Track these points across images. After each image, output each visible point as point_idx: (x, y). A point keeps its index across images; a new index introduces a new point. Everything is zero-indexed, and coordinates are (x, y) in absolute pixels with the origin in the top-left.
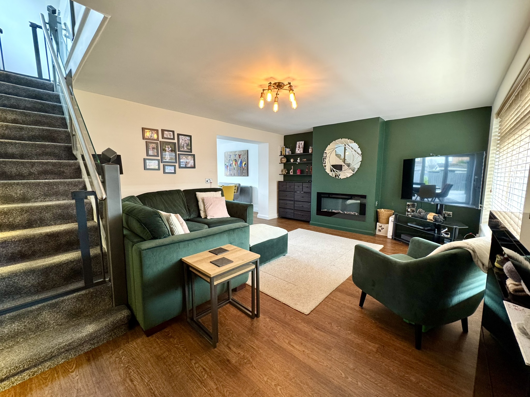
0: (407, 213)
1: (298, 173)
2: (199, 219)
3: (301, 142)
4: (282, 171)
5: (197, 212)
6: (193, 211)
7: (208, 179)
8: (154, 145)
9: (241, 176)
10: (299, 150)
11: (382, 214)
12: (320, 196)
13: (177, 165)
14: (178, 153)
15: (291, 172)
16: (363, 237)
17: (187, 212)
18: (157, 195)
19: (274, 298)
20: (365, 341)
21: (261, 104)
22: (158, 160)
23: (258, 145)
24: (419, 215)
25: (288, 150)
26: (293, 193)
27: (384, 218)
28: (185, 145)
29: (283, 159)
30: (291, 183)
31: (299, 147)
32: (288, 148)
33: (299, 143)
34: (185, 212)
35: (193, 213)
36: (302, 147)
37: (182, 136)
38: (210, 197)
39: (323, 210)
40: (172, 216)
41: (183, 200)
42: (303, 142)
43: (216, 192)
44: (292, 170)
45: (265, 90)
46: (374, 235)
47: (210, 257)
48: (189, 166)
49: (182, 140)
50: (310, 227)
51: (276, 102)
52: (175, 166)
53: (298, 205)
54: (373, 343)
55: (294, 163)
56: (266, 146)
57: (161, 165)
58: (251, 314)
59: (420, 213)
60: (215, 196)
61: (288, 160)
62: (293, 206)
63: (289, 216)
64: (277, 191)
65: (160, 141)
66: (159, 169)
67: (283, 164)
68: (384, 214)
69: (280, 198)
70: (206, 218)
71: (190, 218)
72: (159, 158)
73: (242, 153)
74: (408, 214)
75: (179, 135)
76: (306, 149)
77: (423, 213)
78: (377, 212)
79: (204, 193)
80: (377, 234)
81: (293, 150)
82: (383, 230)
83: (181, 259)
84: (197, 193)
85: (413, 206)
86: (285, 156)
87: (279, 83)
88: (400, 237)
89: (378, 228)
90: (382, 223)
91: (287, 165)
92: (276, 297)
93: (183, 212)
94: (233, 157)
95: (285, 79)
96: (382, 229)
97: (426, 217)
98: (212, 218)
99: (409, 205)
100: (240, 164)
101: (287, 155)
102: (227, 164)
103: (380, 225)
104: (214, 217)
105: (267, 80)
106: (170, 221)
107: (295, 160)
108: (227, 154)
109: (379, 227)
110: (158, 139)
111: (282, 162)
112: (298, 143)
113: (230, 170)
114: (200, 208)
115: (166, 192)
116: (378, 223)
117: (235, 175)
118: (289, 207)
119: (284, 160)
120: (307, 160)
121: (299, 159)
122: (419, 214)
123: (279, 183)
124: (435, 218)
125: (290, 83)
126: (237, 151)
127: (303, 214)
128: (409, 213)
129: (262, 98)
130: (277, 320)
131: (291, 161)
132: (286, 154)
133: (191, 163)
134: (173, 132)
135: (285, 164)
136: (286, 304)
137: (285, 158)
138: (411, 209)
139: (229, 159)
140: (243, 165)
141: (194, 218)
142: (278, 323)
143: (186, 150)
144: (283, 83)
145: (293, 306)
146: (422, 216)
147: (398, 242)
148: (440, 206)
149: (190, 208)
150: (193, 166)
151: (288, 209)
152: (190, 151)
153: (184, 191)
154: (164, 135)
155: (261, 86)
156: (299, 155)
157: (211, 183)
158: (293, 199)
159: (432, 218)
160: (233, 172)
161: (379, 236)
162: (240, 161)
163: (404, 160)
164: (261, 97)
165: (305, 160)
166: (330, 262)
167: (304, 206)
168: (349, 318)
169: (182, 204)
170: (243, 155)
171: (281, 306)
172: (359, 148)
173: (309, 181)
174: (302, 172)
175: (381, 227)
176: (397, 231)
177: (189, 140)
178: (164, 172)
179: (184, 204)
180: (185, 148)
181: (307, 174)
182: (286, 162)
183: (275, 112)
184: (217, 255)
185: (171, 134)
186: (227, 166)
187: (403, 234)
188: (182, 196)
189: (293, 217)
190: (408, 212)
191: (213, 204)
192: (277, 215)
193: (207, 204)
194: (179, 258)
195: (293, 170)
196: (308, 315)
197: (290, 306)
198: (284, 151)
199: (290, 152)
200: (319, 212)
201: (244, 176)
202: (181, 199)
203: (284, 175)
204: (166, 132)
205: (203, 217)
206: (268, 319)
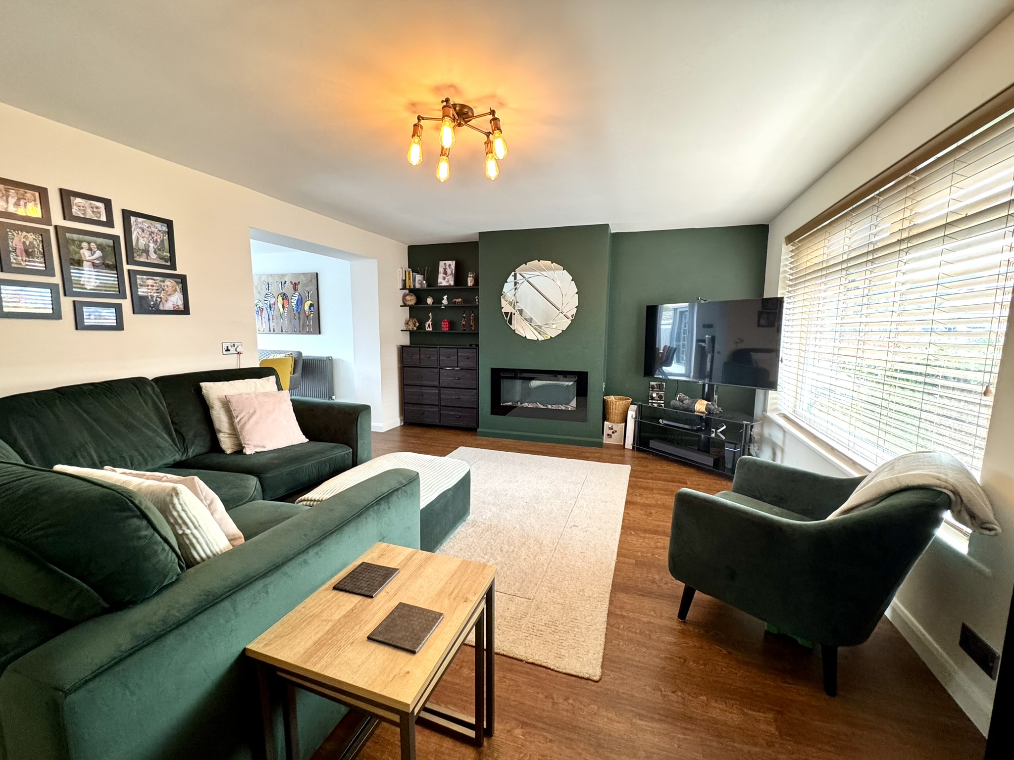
0: (650, 401)
1: (445, 327)
2: (215, 458)
3: (448, 263)
4: (407, 324)
5: (208, 438)
6: (195, 436)
7: (229, 345)
8: (31, 236)
9: (300, 333)
10: (445, 279)
11: (614, 406)
12: (498, 375)
13: (126, 304)
14: (126, 267)
15: (427, 325)
16: (587, 452)
17: (173, 441)
18: (58, 402)
19: (502, 652)
20: (745, 714)
21: (415, 155)
22: (53, 288)
23: (348, 262)
24: (681, 406)
25: (419, 277)
26: (436, 370)
27: (617, 412)
28: (152, 245)
29: (408, 298)
30: (431, 349)
31: (445, 273)
32: (418, 273)
33: (445, 264)
34: (167, 441)
35: (193, 444)
36: (452, 273)
37: (140, 220)
38: (248, 394)
39: (504, 404)
40: (181, 496)
41: (157, 409)
42: (453, 264)
43: (260, 378)
44: (430, 322)
45: (423, 119)
46: (600, 445)
47: (352, 616)
48: (169, 306)
49: (139, 230)
50: (480, 442)
51: (445, 158)
52: (118, 308)
53: (449, 396)
54: (759, 711)
55: (434, 305)
56: (370, 267)
57: (67, 304)
58: (471, 733)
59: (682, 401)
60: (261, 390)
61: (420, 300)
62: (437, 398)
63: (428, 421)
64: (399, 367)
65: (56, 227)
66: (56, 314)
67: (408, 308)
68: (617, 405)
69: (405, 382)
70: (240, 451)
71: (184, 458)
72: (57, 280)
73: (302, 279)
74: (652, 403)
75: (127, 215)
76: (459, 276)
77: (687, 401)
78: (604, 402)
79: (226, 382)
80: (604, 442)
81: (431, 278)
82: (616, 433)
83: (245, 650)
84: (202, 384)
85: (660, 387)
86: (413, 291)
87: (463, 106)
88: (647, 445)
89: (606, 431)
90: (614, 422)
91: (417, 311)
92: (506, 649)
93: (163, 444)
94: (276, 289)
95: (480, 100)
96: (613, 433)
97: (692, 408)
98: (259, 450)
99: (653, 387)
100: (297, 304)
101: (418, 290)
102: (260, 305)
103: (610, 426)
104: (264, 447)
105: (437, 89)
106: (175, 514)
107: (438, 301)
108: (260, 280)
109: (608, 429)
110: (46, 218)
111: (408, 303)
112: (442, 263)
113: (269, 320)
114: (217, 425)
115: (92, 387)
116: (606, 423)
117: (284, 330)
118: (427, 402)
119: (412, 300)
120: (464, 301)
121: (445, 297)
122: (681, 403)
123: (402, 350)
124: (709, 409)
125: (493, 112)
126: (288, 274)
127: (460, 414)
128: (654, 401)
129: (416, 139)
130: (540, 725)
131: (429, 303)
132: (414, 286)
133: (176, 300)
134: (107, 203)
135: (411, 308)
136: (536, 662)
137: (412, 294)
138: (657, 394)
139: (265, 291)
140: (307, 307)
141: (196, 456)
142: (550, 736)
143: (156, 262)
144: (471, 109)
145: (557, 665)
146: (685, 406)
147: (646, 456)
148: (708, 388)
149: (183, 430)
150: (182, 307)
151: (424, 404)
152: (169, 264)
153: (158, 380)
154: (71, 209)
155: (413, 105)
156: (445, 290)
157: (238, 353)
158: (436, 383)
159: (704, 410)
160: (278, 324)
161: (609, 446)
162: (297, 298)
163: (648, 307)
164: (413, 136)
165: (460, 300)
166: (565, 520)
167: (461, 397)
168: (680, 658)
169: (155, 418)
170: (306, 285)
171: (528, 673)
172: (572, 280)
173: (471, 345)
174: (452, 325)
175: (612, 429)
176: (643, 434)
177: (164, 232)
178: (79, 324)
179: (162, 420)
180: (153, 256)
181: (465, 330)
182: (415, 304)
183: (442, 181)
184: (371, 597)
185: (97, 208)
186: (262, 310)
187: (652, 438)
188: (152, 397)
189: (437, 422)
190: (653, 398)
191: (257, 413)
192: (401, 421)
193: (240, 413)
194: (236, 651)
195: (432, 321)
196: (600, 679)
197: (549, 666)
198: (409, 279)
199: (425, 282)
200: (498, 408)
201: (309, 333)
202: (150, 404)
203: (412, 333)
204: (78, 200)
205: (229, 452)
206: (518, 732)
